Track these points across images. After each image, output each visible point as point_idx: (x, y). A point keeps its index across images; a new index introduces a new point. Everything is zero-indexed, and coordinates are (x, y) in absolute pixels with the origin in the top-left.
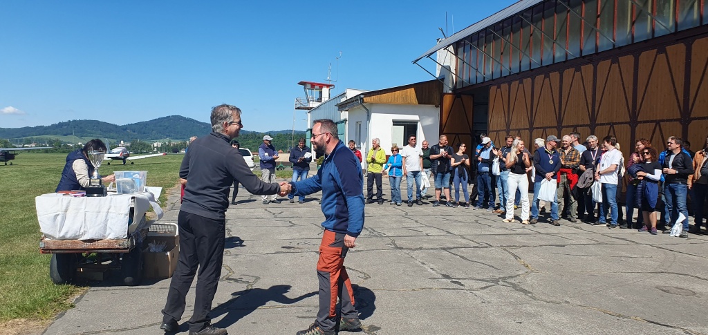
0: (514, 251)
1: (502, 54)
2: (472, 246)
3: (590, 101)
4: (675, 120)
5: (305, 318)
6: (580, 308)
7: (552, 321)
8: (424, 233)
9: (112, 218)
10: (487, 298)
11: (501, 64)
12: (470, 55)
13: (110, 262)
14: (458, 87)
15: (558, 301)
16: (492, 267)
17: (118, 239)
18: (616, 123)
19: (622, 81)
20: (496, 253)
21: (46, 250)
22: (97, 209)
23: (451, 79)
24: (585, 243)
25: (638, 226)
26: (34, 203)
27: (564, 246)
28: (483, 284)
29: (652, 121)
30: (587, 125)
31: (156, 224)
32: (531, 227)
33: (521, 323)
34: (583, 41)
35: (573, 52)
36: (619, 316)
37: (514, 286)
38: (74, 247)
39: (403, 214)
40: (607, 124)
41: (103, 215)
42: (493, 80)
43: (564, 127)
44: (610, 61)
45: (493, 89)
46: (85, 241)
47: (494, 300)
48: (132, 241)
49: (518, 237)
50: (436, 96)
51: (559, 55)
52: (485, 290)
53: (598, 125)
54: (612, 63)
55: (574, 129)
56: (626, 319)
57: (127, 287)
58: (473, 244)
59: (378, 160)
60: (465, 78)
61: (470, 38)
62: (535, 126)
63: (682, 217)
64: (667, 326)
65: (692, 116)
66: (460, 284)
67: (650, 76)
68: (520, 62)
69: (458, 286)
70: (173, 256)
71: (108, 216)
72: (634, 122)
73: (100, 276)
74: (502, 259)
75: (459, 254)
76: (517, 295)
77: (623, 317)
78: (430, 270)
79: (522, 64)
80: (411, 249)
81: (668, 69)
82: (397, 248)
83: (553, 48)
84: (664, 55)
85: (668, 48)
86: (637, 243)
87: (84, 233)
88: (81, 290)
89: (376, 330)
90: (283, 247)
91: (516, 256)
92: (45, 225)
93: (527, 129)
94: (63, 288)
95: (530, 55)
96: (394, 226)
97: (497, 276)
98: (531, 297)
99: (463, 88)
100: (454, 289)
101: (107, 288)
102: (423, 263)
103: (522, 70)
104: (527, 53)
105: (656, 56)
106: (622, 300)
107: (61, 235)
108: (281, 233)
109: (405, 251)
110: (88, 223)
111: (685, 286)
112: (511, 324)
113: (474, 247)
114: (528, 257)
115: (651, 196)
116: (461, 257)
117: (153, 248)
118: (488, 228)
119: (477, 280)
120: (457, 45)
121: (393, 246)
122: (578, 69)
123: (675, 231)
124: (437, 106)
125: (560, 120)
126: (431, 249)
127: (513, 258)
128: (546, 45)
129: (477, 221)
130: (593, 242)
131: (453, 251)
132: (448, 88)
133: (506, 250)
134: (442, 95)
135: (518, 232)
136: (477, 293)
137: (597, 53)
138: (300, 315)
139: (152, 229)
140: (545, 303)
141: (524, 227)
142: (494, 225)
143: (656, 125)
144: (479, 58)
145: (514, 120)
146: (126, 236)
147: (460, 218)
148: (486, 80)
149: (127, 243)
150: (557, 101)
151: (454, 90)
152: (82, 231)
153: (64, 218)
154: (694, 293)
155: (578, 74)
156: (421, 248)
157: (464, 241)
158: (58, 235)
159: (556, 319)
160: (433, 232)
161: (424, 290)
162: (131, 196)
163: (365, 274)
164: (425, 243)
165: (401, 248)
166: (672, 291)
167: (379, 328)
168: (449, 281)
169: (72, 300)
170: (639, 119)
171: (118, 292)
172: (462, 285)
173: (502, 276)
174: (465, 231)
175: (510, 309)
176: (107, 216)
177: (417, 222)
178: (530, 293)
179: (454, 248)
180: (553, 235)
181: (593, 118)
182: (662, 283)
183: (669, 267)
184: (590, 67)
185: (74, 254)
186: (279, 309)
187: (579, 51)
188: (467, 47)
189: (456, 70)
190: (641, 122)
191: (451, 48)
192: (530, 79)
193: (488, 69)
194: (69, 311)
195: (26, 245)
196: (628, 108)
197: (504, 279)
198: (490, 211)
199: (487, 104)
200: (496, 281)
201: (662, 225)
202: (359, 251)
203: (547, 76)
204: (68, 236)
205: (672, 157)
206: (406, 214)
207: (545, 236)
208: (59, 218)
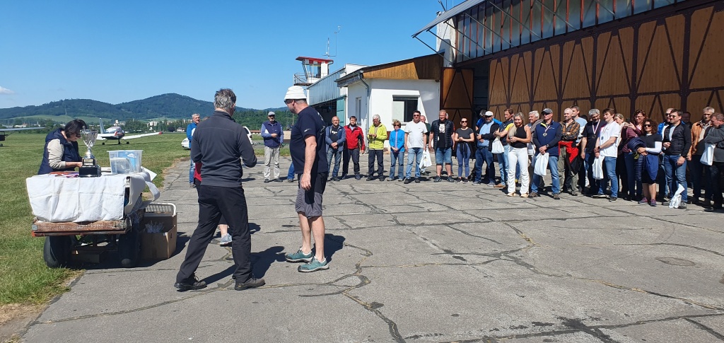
0: (516, 225)
1: (502, 27)
2: (473, 221)
3: (590, 74)
4: (674, 92)
5: (307, 296)
6: (582, 281)
7: (555, 295)
8: (426, 209)
9: (107, 199)
10: (489, 272)
11: (501, 37)
12: (470, 28)
13: (106, 243)
14: (458, 61)
15: (560, 274)
16: (494, 241)
17: (113, 220)
18: (616, 96)
19: (622, 53)
20: (497, 228)
21: (39, 233)
22: (91, 190)
23: (451, 52)
24: (586, 215)
25: (638, 198)
26: (24, 186)
27: (565, 219)
28: (485, 258)
29: (652, 94)
30: (587, 99)
31: (152, 205)
32: (531, 201)
33: (523, 297)
34: (584, 14)
35: (573, 24)
36: (621, 287)
37: (516, 260)
38: (69, 229)
39: (405, 190)
40: (607, 97)
41: (97, 196)
42: (493, 54)
43: (564, 100)
44: (610, 33)
45: (494, 63)
46: (79, 223)
47: (497, 274)
48: (128, 222)
49: (519, 211)
50: (436, 71)
51: (559, 28)
52: (487, 265)
53: (599, 97)
54: (612, 35)
55: (574, 103)
56: (627, 291)
57: (125, 269)
58: (474, 219)
59: (379, 136)
60: (466, 52)
61: (470, 11)
62: (536, 99)
63: (681, 188)
64: (668, 296)
65: (691, 87)
66: (462, 259)
67: (649, 47)
68: (521, 35)
69: (460, 261)
70: (170, 236)
71: (103, 197)
72: (633, 95)
73: (96, 258)
74: (503, 234)
75: (461, 229)
76: (520, 269)
77: (625, 288)
78: (431, 245)
79: (522, 37)
80: (413, 225)
81: (667, 41)
82: (399, 224)
83: (553, 20)
84: (663, 26)
85: (666, 19)
86: (637, 215)
87: (78, 216)
88: (76, 273)
89: (378, 307)
90: (284, 226)
91: (517, 231)
92: (37, 208)
93: (527, 103)
94: (57, 272)
95: (531, 27)
96: (395, 202)
97: (499, 251)
98: (533, 271)
99: (463, 62)
100: (456, 264)
101: (104, 270)
102: (425, 239)
103: (523, 43)
104: (528, 26)
105: (656, 27)
106: (622, 272)
107: (55, 217)
108: (281, 212)
109: (407, 227)
110: (82, 205)
111: (684, 256)
112: (514, 299)
113: (476, 222)
114: (530, 231)
115: (652, 168)
116: (462, 232)
117: (150, 228)
118: (489, 203)
119: (479, 255)
120: (457, 18)
121: (395, 223)
122: (578, 42)
123: (674, 203)
124: (437, 81)
125: (560, 93)
126: (433, 225)
127: (514, 232)
128: (546, 17)
129: (478, 196)
130: (594, 215)
131: (454, 226)
132: (448, 63)
133: (508, 225)
134: (443, 69)
135: (519, 206)
136: (480, 267)
137: (597, 25)
138: (302, 294)
139: (148, 209)
140: (547, 276)
141: (525, 201)
142: (496, 199)
143: (656, 97)
144: (479, 31)
145: (514, 94)
146: (122, 217)
147: (461, 194)
148: (486, 54)
149: (123, 225)
150: (557, 74)
151: (455, 64)
152: (76, 213)
153: (57, 200)
154: (694, 264)
155: (578, 46)
156: (423, 224)
157: (466, 216)
158: (50, 218)
159: (559, 292)
160: (435, 207)
161: (426, 266)
162: (126, 176)
163: (367, 251)
164: (427, 218)
165: (403, 225)
166: (672, 262)
167: (382, 305)
168: (451, 256)
169: (67, 283)
170: (638, 92)
171: (115, 274)
172: (464, 260)
173: (504, 250)
174: (466, 206)
175: (512, 283)
176: (101, 197)
177: (418, 198)
178: (532, 266)
179: (455, 223)
180: (554, 208)
181: (593, 91)
182: (661, 255)
183: (669, 238)
184: (591, 39)
185: (68, 236)
186: (280, 288)
187: (579, 23)
188: (467, 20)
189: (456, 43)
190: (640, 94)
191: (451, 22)
192: (530, 53)
193: (488, 42)
194: (65, 294)
195: (18, 228)
196: (628, 81)
197: (505, 253)
198: (491, 185)
199: (487, 78)
200: (497, 255)
201: (661, 197)
202: (360, 228)
203: (547, 49)
204: (62, 219)
205: (672, 130)
206: (408, 190)
207: (546, 210)
208: (52, 200)
